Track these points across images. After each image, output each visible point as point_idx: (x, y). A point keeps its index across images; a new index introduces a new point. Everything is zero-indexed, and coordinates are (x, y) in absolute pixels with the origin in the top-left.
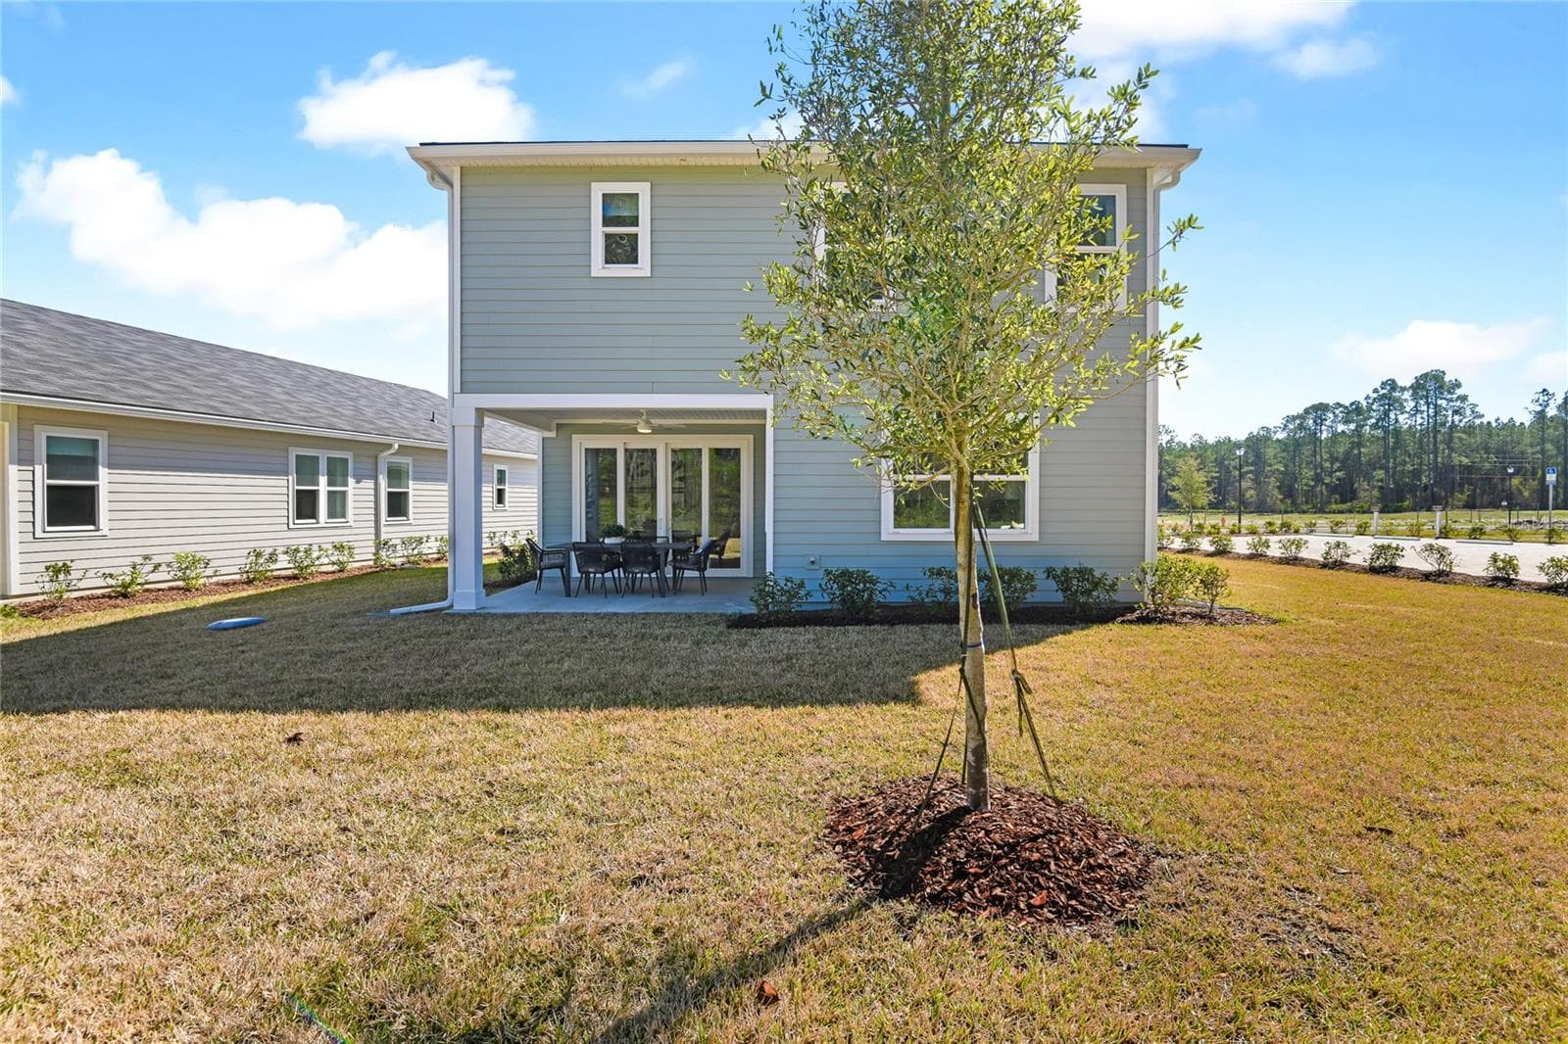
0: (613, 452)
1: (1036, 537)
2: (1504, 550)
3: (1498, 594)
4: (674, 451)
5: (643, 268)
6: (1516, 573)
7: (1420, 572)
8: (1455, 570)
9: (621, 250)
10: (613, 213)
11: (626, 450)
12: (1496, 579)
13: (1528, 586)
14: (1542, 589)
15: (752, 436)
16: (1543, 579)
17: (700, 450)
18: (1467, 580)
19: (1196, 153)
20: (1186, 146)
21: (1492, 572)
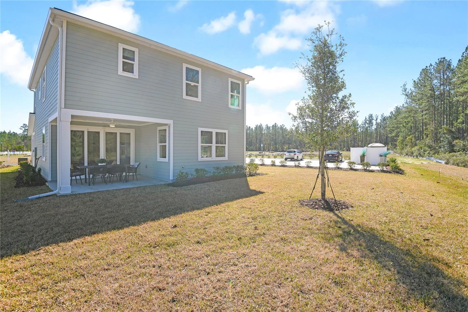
0: (83, 132)
1: (227, 159)
2: (273, 159)
3: (273, 167)
4: (106, 132)
5: (135, 75)
6: (275, 164)
7: (260, 164)
8: (265, 163)
9: (128, 68)
10: (126, 55)
11: (88, 132)
12: (272, 165)
13: (278, 166)
14: (280, 166)
15: (134, 129)
16: (280, 164)
17: (116, 133)
18: (268, 165)
19: (254, 79)
20: (252, 77)
21: (272, 163)
